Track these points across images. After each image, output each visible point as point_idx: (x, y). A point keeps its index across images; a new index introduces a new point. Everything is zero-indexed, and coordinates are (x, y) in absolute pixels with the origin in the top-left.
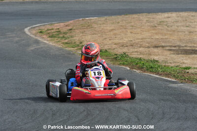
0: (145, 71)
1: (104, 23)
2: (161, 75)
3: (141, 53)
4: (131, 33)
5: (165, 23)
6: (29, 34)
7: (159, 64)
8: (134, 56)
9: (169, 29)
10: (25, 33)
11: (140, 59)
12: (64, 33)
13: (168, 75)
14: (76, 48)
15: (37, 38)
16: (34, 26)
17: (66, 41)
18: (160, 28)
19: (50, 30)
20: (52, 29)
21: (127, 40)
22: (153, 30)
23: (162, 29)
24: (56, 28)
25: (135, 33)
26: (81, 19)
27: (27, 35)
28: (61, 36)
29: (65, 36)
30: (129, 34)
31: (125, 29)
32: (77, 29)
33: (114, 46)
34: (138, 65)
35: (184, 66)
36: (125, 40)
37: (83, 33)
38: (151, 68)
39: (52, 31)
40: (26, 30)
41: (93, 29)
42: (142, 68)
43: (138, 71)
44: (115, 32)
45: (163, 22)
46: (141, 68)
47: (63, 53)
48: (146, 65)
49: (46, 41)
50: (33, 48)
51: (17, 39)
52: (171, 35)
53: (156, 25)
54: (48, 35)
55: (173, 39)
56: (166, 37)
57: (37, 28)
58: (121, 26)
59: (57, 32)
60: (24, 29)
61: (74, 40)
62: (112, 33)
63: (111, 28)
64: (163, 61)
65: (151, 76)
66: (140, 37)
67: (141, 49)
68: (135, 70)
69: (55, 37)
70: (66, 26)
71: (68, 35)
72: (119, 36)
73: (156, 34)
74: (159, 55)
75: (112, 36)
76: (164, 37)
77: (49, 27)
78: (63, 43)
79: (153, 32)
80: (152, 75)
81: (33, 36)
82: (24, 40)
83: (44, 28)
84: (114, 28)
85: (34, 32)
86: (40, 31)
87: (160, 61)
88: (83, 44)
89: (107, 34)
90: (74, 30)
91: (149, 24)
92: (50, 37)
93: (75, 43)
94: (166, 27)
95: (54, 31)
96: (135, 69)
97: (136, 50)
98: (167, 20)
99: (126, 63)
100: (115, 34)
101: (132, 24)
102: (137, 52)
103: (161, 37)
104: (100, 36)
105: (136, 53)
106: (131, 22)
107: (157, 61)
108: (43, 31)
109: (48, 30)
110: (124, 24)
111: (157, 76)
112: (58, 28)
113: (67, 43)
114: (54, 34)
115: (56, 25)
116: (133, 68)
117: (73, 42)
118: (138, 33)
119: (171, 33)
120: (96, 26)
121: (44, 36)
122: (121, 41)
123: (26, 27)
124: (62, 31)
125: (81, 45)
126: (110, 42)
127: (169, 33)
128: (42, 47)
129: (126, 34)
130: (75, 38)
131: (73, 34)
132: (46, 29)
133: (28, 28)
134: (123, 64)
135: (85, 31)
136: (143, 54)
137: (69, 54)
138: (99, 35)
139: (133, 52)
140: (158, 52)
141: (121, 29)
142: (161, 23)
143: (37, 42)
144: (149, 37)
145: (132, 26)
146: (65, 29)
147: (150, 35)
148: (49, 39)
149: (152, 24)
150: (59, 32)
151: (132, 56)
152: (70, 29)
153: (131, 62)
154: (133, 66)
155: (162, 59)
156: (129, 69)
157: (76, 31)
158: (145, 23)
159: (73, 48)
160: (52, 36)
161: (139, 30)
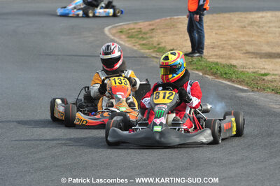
0: (217, 78)
2: (233, 82)
3: (220, 57)
4: (216, 33)
5: (256, 24)
8: (212, 59)
9: (259, 30)
10: (103, 32)
11: (217, 64)
12: (144, 33)
13: (240, 82)
14: (152, 51)
15: (113, 38)
16: (117, 25)
17: (144, 42)
18: (249, 28)
19: (131, 29)
20: (134, 29)
22: (242, 31)
23: (251, 31)
24: (138, 27)
26: (169, 18)
28: (140, 36)
29: (145, 36)
31: (211, 29)
32: (160, 29)
34: (211, 71)
35: (263, 72)
37: (164, 33)
38: (226, 74)
39: (133, 31)
41: (176, 29)
42: (216, 73)
43: (211, 77)
45: (255, 22)
46: (214, 74)
51: (92, 39)
52: (258, 36)
54: (128, 35)
55: (260, 42)
56: (253, 39)
57: (119, 27)
59: (138, 31)
60: (104, 28)
61: (153, 41)
64: (241, 66)
66: (224, 39)
67: (222, 52)
68: (207, 76)
69: (133, 38)
70: (150, 25)
71: (148, 36)
73: (243, 35)
74: (240, 59)
76: (250, 39)
77: (132, 26)
78: (139, 45)
79: (240, 33)
80: (224, 82)
85: (114, 31)
86: (120, 30)
88: (160, 46)
90: (157, 29)
91: (239, 24)
92: (128, 37)
93: (153, 44)
94: (256, 28)
97: (215, 53)
98: (260, 20)
99: (199, 67)
101: (221, 24)
102: (216, 55)
103: (247, 39)
105: (215, 57)
106: (219, 22)
107: (234, 66)
108: (125, 30)
109: (129, 29)
111: (229, 83)
112: (141, 27)
113: (143, 44)
114: (134, 34)
115: (141, 24)
116: (206, 74)
119: (259, 34)
121: (123, 37)
123: (108, 26)
124: (143, 31)
125: (158, 46)
127: (256, 34)
129: (210, 36)
130: (154, 39)
132: (127, 29)
133: (110, 27)
134: (197, 69)
135: (167, 32)
137: (142, 57)
138: (181, 36)
140: (239, 56)
142: (252, 23)
144: (234, 39)
145: (220, 26)
146: (147, 29)
147: (236, 36)
148: (128, 39)
149: (242, 24)
150: (140, 31)
151: (209, 60)
152: (153, 29)
153: (206, 67)
154: (206, 71)
155: (241, 64)
156: (201, 74)
157: (159, 31)
158: (235, 23)
159: (149, 49)
160: (130, 36)
161: (226, 31)
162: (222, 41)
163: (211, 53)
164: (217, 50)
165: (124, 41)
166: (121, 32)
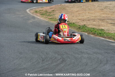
0: (96, 36)
1: (72, 7)
2: (105, 38)
3: (94, 25)
4: (89, 13)
5: (108, 8)
6: (29, 13)
7: (105, 32)
8: (90, 26)
9: (111, 11)
10: (27, 12)
11: (94, 29)
12: (49, 13)
13: (110, 38)
15: (33, 15)
16: (32, 8)
17: (51, 17)
19: (41, 11)
20: (43, 10)
21: (86, 17)
22: (102, 11)
23: (106, 11)
24: (45, 9)
25: (91, 13)
27: (28, 13)
28: (48, 14)
29: (50, 14)
30: (87, 14)
31: (85, 10)
32: (57, 10)
33: (78, 21)
34: (92, 32)
36: (85, 17)
38: (100, 34)
39: (43, 11)
40: (28, 10)
41: (66, 10)
42: (95, 34)
43: (92, 36)
44: (79, 12)
46: (94, 34)
47: (49, 24)
48: (97, 32)
49: (39, 17)
50: (31, 21)
51: (22, 16)
53: (103, 9)
54: (40, 14)
55: (113, 17)
57: (34, 9)
58: (83, 9)
59: (46, 12)
60: (26, 10)
61: (55, 17)
62: (77, 13)
63: (77, 10)
64: (107, 30)
65: (100, 38)
66: (94, 15)
67: (94, 23)
69: (44, 15)
70: (51, 8)
71: (52, 14)
72: (81, 15)
73: (103, 14)
74: (105, 26)
75: (77, 15)
76: (108, 16)
77: (41, 9)
78: (49, 19)
81: (32, 14)
82: (26, 16)
83: (38, 10)
84: (78, 10)
85: (32, 12)
86: (35, 11)
87: (105, 30)
89: (75, 13)
90: (55, 11)
91: (99, 8)
92: (41, 15)
93: (56, 18)
95: (44, 11)
96: (91, 34)
97: (91, 23)
98: (109, 6)
99: (85, 31)
100: (79, 14)
101: (89, 8)
102: (92, 24)
103: (106, 16)
104: (70, 15)
105: (91, 25)
107: (103, 30)
108: (37, 11)
109: (40, 11)
110: (84, 8)
111: (103, 39)
112: (46, 9)
113: (51, 19)
114: (44, 13)
115: (45, 8)
116: (89, 34)
117: (55, 18)
118: (92, 13)
119: (112, 13)
120: (68, 9)
121: (38, 14)
122: (82, 18)
126: (76, 18)
127: (110, 13)
128: (36, 21)
129: (85, 14)
130: (56, 16)
131: (55, 13)
132: (39, 10)
133: (29, 9)
134: (84, 31)
135: (61, 12)
136: (96, 26)
137: (52, 25)
139: (89, 24)
140: (104, 25)
141: (82, 10)
142: (106, 7)
143: (34, 18)
144: (99, 16)
145: (89, 9)
146: (50, 10)
147: (99, 14)
148: (41, 16)
149: (101, 8)
150: (47, 12)
151: (89, 27)
152: (53, 11)
153: (89, 30)
154: (89, 32)
155: (107, 29)
156: (87, 34)
157: (56, 11)
158: (97, 8)
159: (55, 21)
160: (42, 14)
161: (93, 11)
162: (93, 17)
163: (89, 23)
164: (91, 21)
165: (40, 17)
166: (36, 12)
